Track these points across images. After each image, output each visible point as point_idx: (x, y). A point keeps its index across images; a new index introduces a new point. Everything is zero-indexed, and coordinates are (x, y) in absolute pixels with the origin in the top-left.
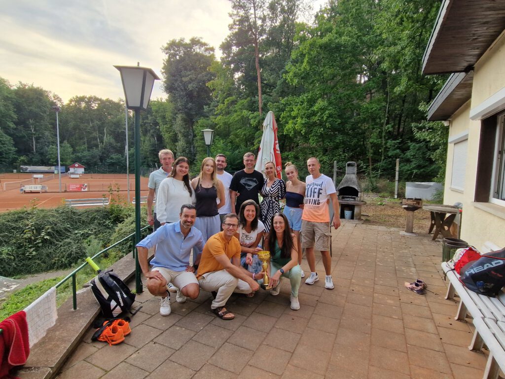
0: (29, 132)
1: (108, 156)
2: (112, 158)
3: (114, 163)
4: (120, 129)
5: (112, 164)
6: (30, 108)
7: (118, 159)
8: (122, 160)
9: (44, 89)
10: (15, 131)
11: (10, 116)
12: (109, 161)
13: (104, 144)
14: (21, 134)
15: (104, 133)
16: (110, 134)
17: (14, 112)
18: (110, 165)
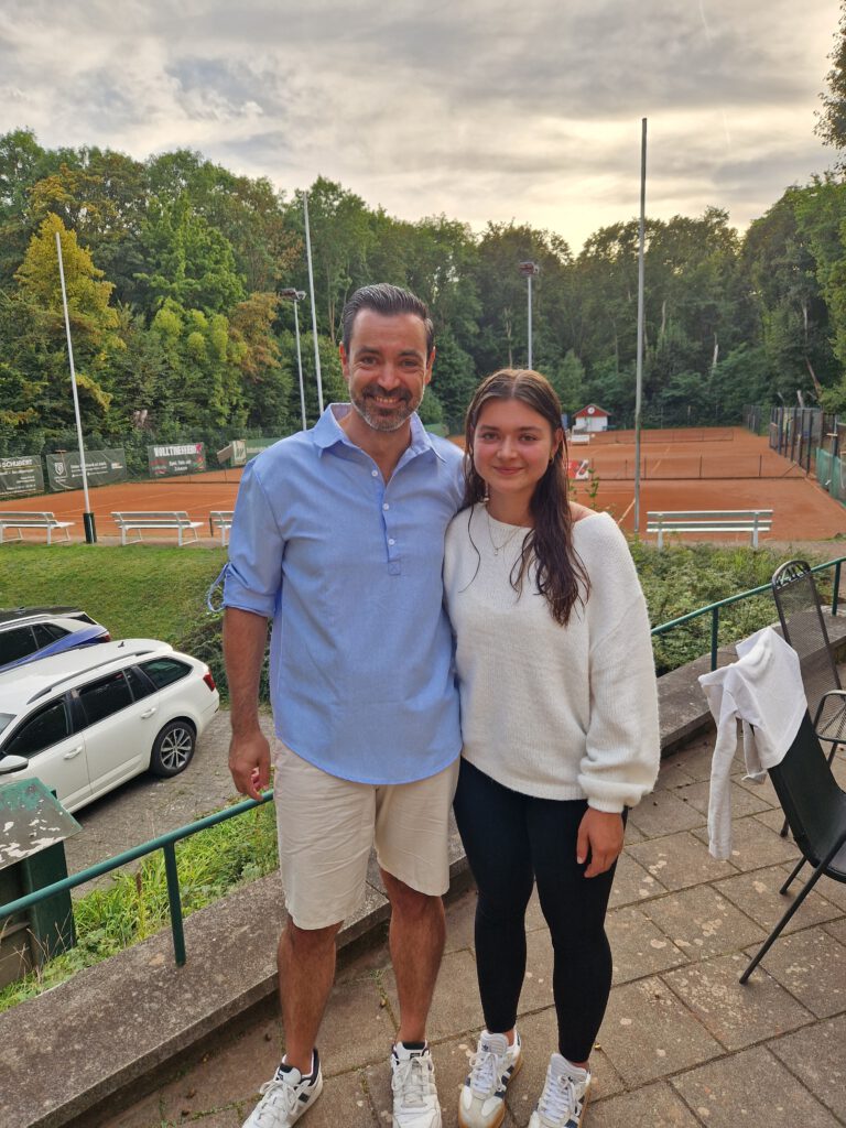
0: (503, 338)
1: (665, 381)
2: (676, 386)
3: (680, 397)
4: (703, 300)
5: (676, 402)
6: (507, 281)
7: (691, 386)
8: (702, 389)
9: (533, 229)
10: (478, 342)
11: (471, 307)
12: (667, 393)
13: (659, 348)
14: (488, 347)
15: (660, 319)
16: (675, 319)
17: (478, 296)
18: (669, 404)
